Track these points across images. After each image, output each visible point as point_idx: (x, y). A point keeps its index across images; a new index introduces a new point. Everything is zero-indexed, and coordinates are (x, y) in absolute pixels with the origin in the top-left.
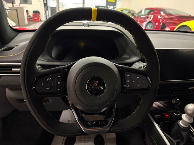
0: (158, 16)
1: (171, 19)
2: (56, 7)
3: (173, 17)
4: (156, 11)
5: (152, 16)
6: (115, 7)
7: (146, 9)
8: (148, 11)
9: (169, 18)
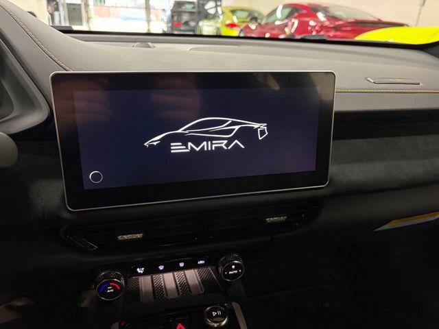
0: (308, 22)
1: (336, 28)
2: (80, 5)
3: (340, 23)
4: (305, 12)
5: (296, 22)
6: (219, 3)
7: (285, 6)
8: (288, 11)
9: (332, 26)
